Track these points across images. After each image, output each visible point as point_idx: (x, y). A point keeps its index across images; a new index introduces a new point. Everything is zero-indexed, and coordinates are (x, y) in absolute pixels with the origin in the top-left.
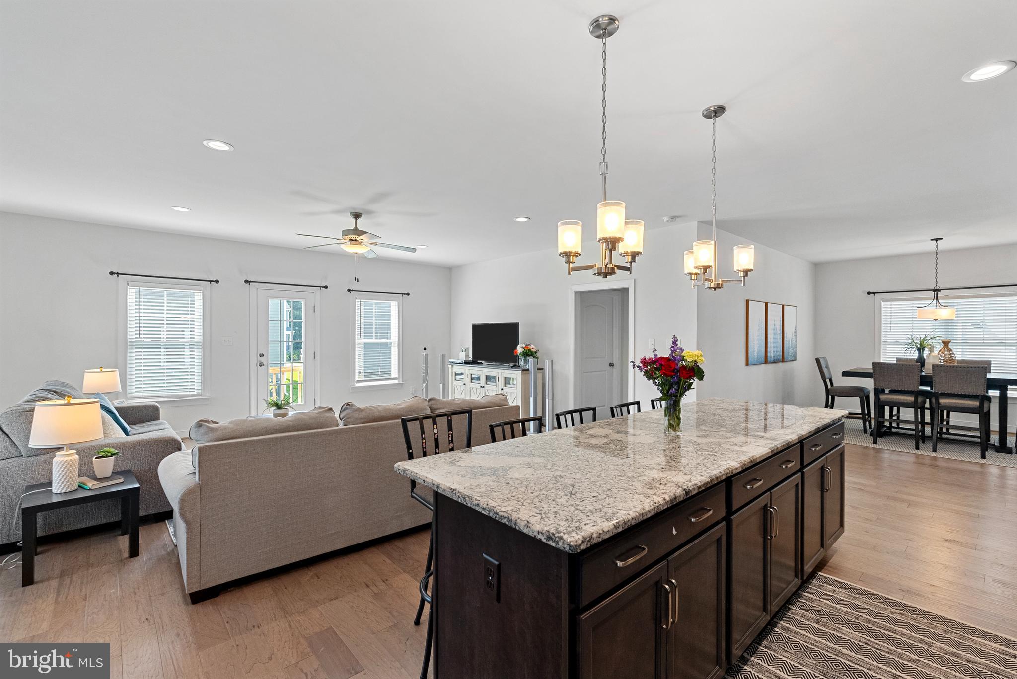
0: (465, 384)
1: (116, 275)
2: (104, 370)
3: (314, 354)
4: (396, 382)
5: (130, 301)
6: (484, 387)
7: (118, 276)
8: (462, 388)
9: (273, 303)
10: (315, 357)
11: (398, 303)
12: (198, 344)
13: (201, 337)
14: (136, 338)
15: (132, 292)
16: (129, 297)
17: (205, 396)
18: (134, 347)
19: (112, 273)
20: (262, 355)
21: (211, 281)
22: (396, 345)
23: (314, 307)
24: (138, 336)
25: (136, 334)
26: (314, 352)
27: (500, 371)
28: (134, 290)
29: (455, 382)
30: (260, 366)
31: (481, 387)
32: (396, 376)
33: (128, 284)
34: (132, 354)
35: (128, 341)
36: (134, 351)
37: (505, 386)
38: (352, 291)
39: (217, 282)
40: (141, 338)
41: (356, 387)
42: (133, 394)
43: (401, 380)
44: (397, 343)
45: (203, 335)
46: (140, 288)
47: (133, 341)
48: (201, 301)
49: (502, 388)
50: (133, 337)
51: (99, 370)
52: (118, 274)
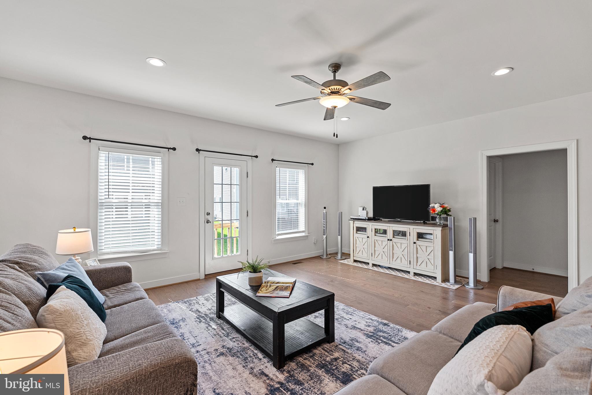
0: (368, 237)
1: (88, 140)
2: (77, 230)
3: (247, 213)
4: (303, 234)
5: (101, 164)
6: (391, 240)
7: (90, 141)
8: (365, 240)
9: (217, 170)
10: (247, 215)
11: (305, 171)
12: (158, 204)
13: (160, 198)
14: (106, 198)
15: (103, 156)
16: (100, 161)
17: (164, 250)
18: (104, 207)
19: (85, 138)
20: (208, 214)
21: (169, 149)
22: (303, 205)
23: (247, 173)
24: (107, 197)
25: (105, 195)
26: (247, 211)
27: (412, 227)
28: (104, 155)
29: (356, 235)
30: (207, 223)
31: (388, 240)
32: (304, 230)
33: (99, 149)
34: (103, 213)
35: (99, 201)
36: (104, 211)
37: (418, 240)
38: (275, 160)
39: (174, 149)
40: (110, 199)
41: (277, 239)
42: (103, 251)
43: (307, 232)
44: (304, 203)
45: (163, 196)
46: (110, 153)
47: (103, 201)
48: (161, 166)
49: (415, 241)
50: (103, 198)
51: (72, 230)
52: (90, 139)
